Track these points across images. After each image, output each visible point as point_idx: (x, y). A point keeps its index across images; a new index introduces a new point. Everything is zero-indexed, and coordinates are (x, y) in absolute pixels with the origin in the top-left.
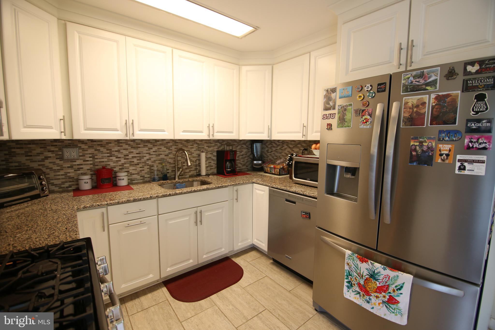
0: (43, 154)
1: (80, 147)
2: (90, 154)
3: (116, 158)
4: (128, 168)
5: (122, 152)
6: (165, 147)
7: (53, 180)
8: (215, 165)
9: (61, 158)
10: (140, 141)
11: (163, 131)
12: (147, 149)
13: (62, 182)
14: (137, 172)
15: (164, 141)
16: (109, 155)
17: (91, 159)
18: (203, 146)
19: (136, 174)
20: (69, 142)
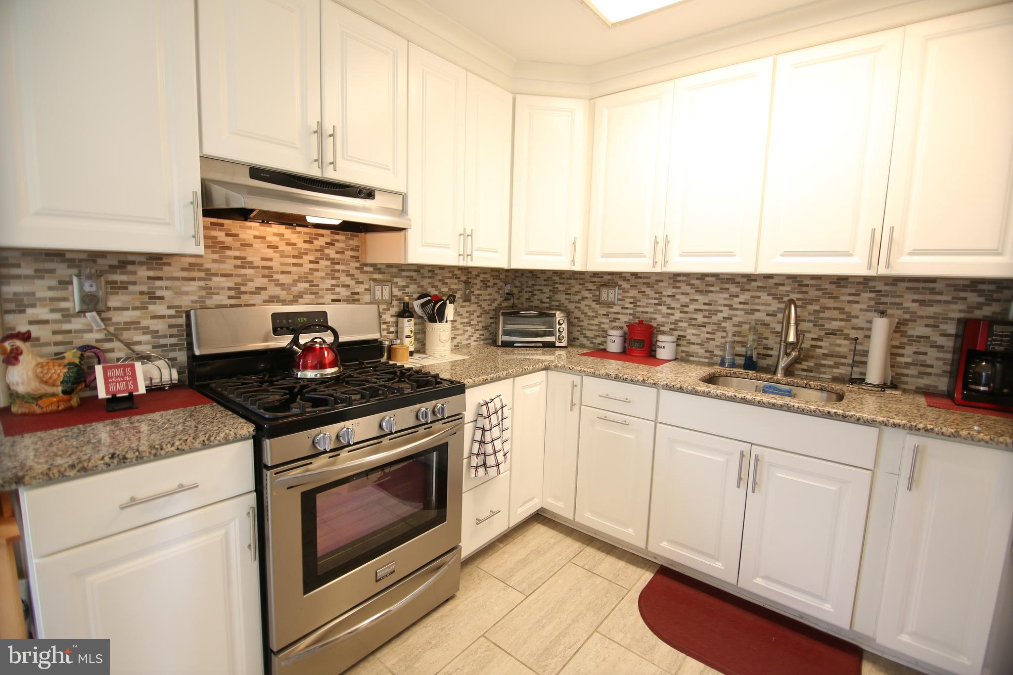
0: (580, 292)
1: (621, 285)
2: (631, 297)
3: (668, 308)
4: (685, 331)
5: (678, 300)
6: (769, 295)
7: (585, 329)
8: (944, 364)
9: (598, 300)
11: (730, 254)
12: (727, 296)
13: (595, 335)
14: (699, 342)
15: (771, 281)
16: (656, 302)
17: (632, 306)
18: (897, 300)
19: (698, 344)
20: (609, 277)
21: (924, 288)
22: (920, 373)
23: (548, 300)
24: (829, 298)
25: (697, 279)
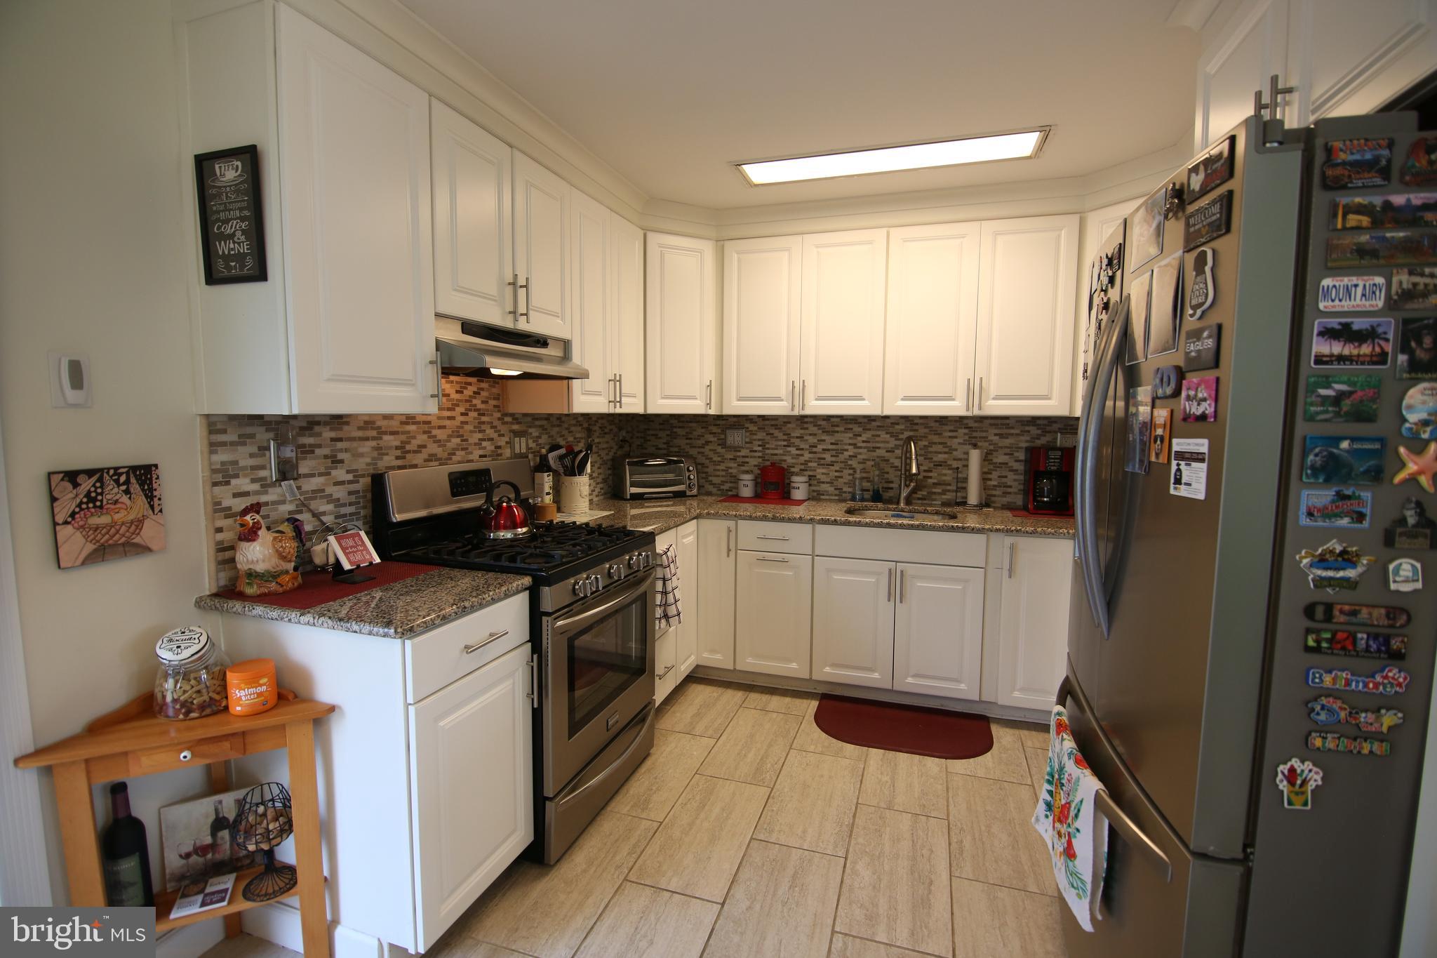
0: (703, 436)
1: (748, 428)
2: (759, 440)
3: (797, 449)
4: (815, 471)
5: (807, 440)
6: (887, 433)
7: (711, 476)
8: (1019, 484)
9: (723, 444)
10: (838, 419)
11: (861, 398)
12: (851, 435)
13: (722, 481)
14: (828, 480)
15: (888, 420)
16: (785, 443)
17: (760, 448)
18: (984, 434)
19: (827, 483)
20: (735, 419)
21: (1002, 424)
22: (1003, 493)
23: (665, 446)
24: (935, 434)
25: (824, 420)
